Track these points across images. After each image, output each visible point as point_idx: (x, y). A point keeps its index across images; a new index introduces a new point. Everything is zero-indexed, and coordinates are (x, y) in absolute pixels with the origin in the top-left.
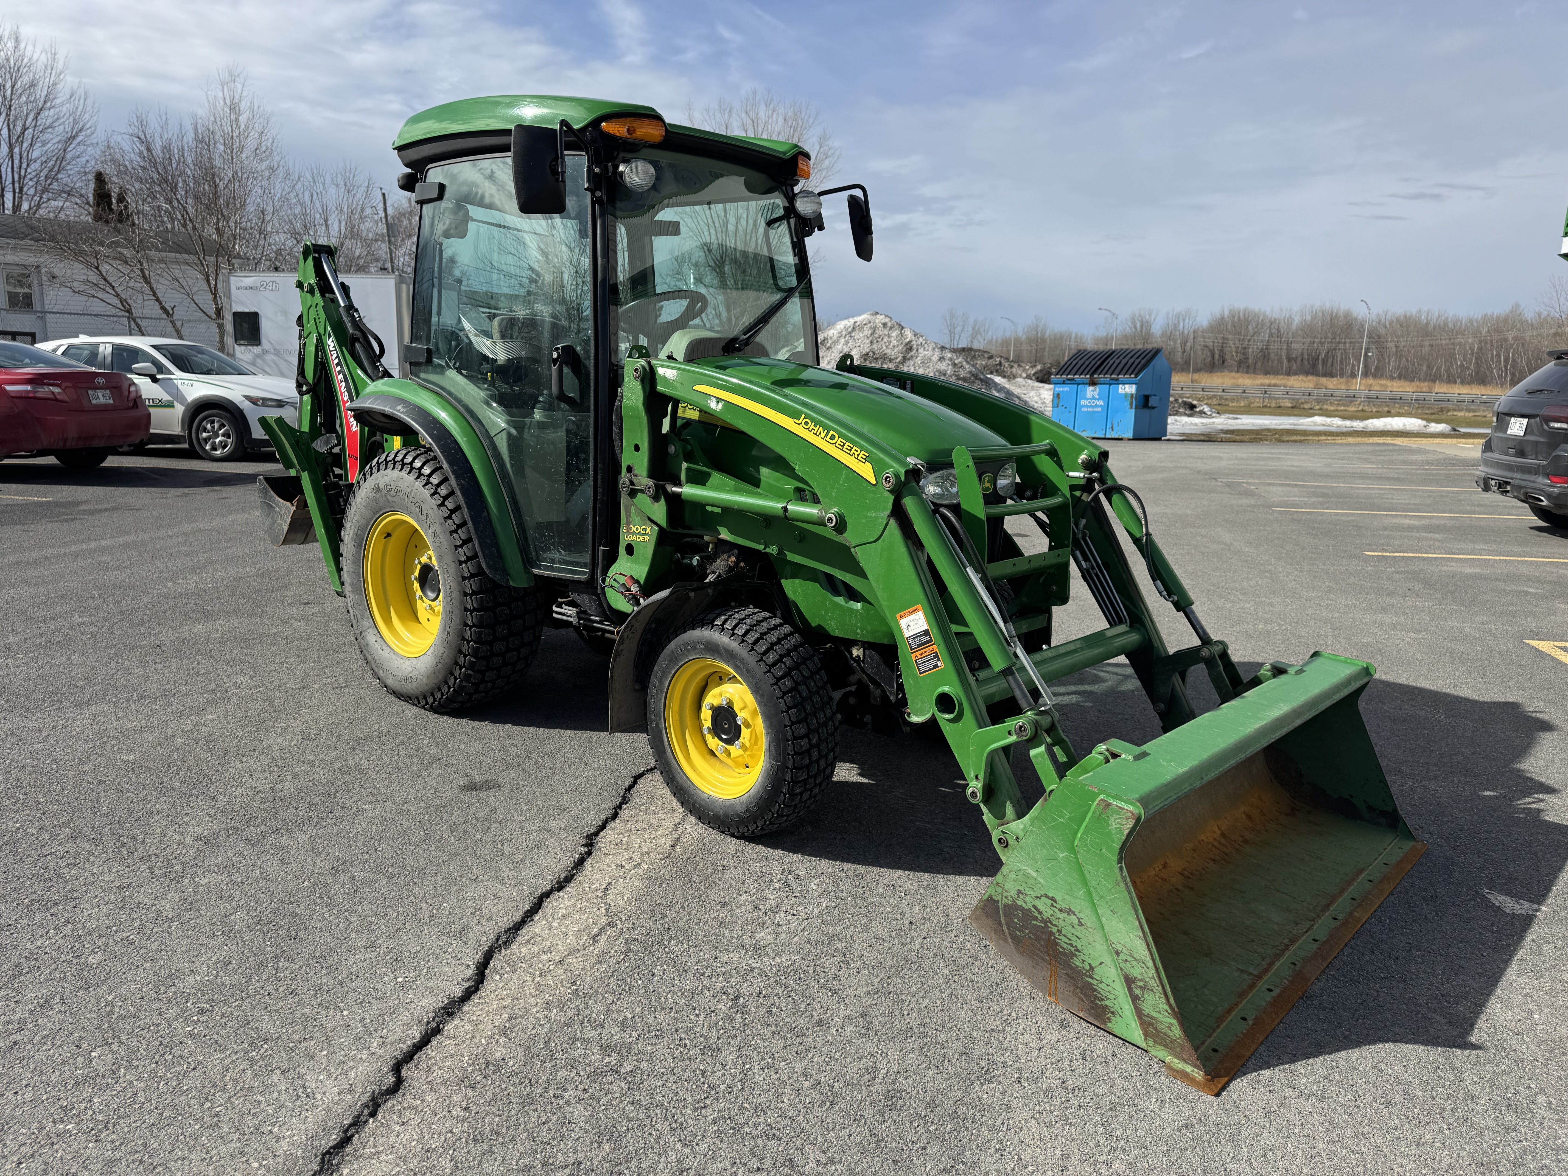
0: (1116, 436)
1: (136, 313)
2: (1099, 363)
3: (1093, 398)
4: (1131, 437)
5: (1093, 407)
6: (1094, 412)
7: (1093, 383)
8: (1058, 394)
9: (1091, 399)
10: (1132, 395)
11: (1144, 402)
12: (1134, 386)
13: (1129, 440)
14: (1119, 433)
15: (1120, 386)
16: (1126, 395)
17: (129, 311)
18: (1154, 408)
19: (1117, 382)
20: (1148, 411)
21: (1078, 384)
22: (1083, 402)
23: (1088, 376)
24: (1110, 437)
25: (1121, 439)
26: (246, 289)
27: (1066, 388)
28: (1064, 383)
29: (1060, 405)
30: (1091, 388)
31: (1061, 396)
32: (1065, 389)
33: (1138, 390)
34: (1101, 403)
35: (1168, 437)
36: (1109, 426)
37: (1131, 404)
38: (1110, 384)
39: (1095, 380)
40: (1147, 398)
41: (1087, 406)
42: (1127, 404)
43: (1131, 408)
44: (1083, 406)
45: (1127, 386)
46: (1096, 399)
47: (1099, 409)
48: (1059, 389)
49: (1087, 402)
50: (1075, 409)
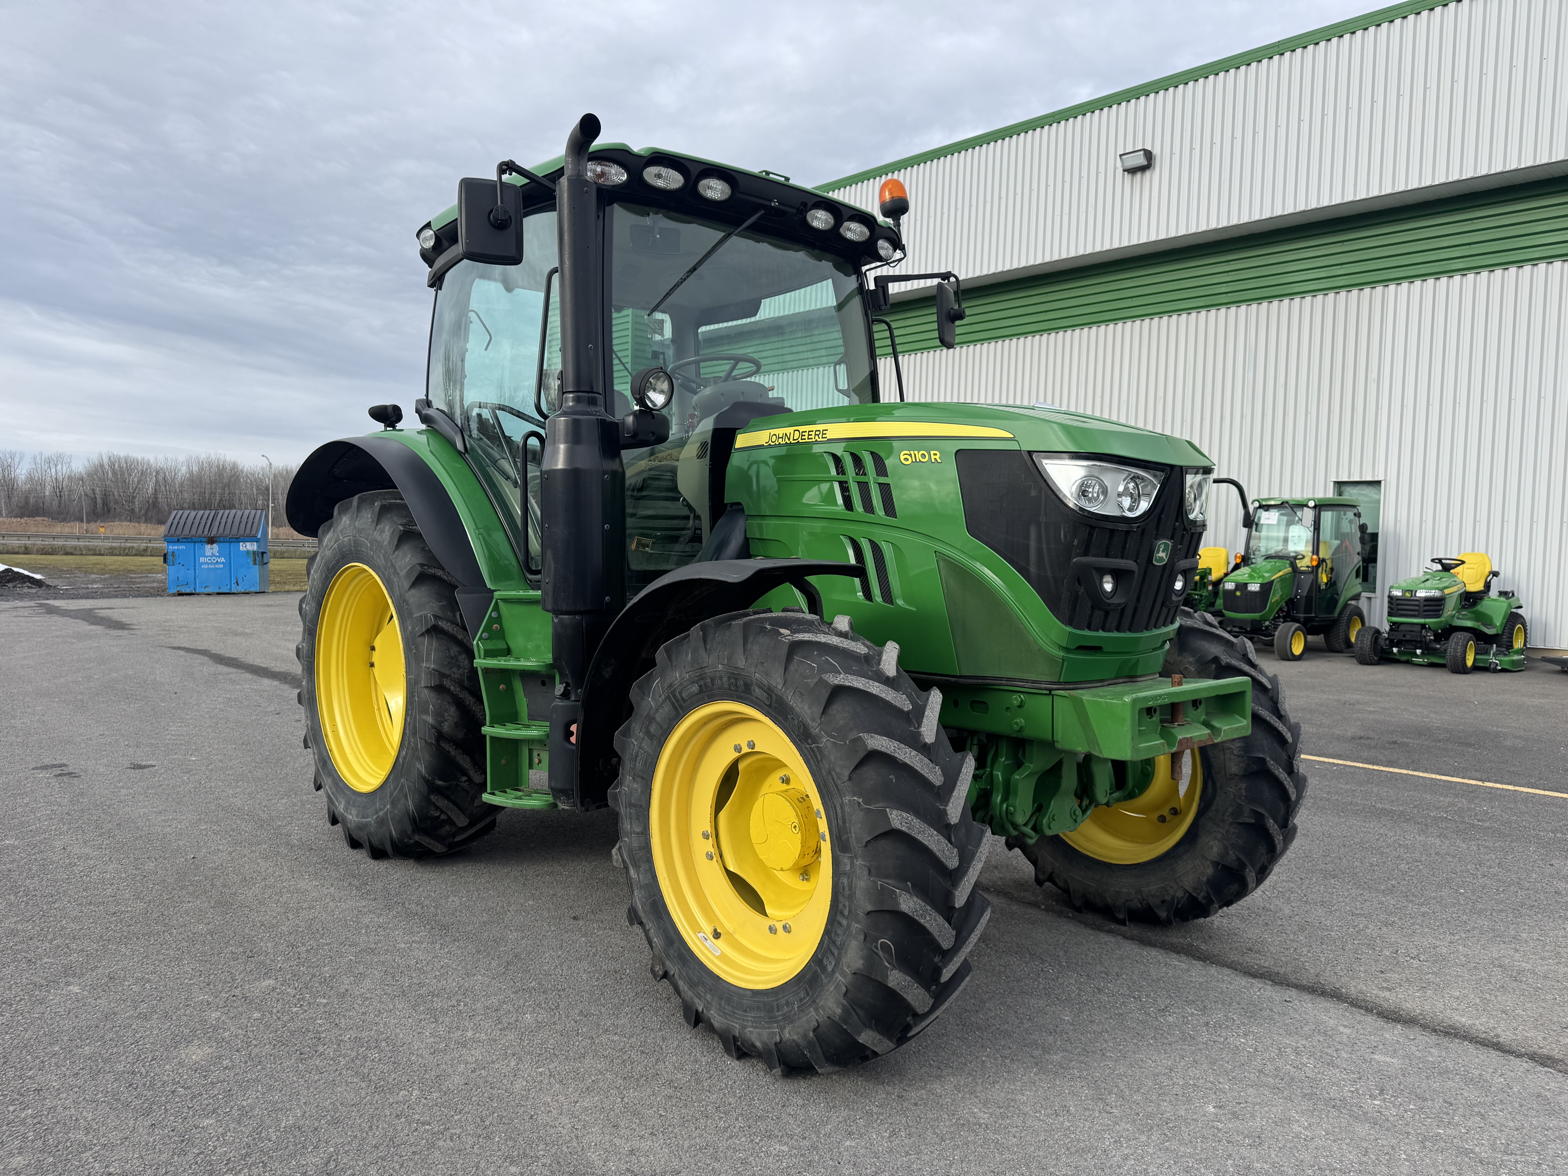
5: (215, 564)
10: (254, 553)
11: (262, 558)
12: (255, 544)
13: (255, 593)
14: (245, 588)
16: (248, 552)
21: (195, 543)
22: (202, 560)
24: (235, 591)
25: (248, 593)
28: (178, 541)
29: (177, 562)
30: (209, 546)
31: (177, 554)
32: (181, 547)
34: (223, 560)
36: (234, 581)
37: (255, 560)
40: (263, 554)
41: (208, 564)
42: (251, 560)
43: (255, 564)
44: (203, 563)
45: (248, 544)
46: (216, 556)
47: (221, 566)
48: (173, 547)
49: (207, 560)
50: (195, 566)
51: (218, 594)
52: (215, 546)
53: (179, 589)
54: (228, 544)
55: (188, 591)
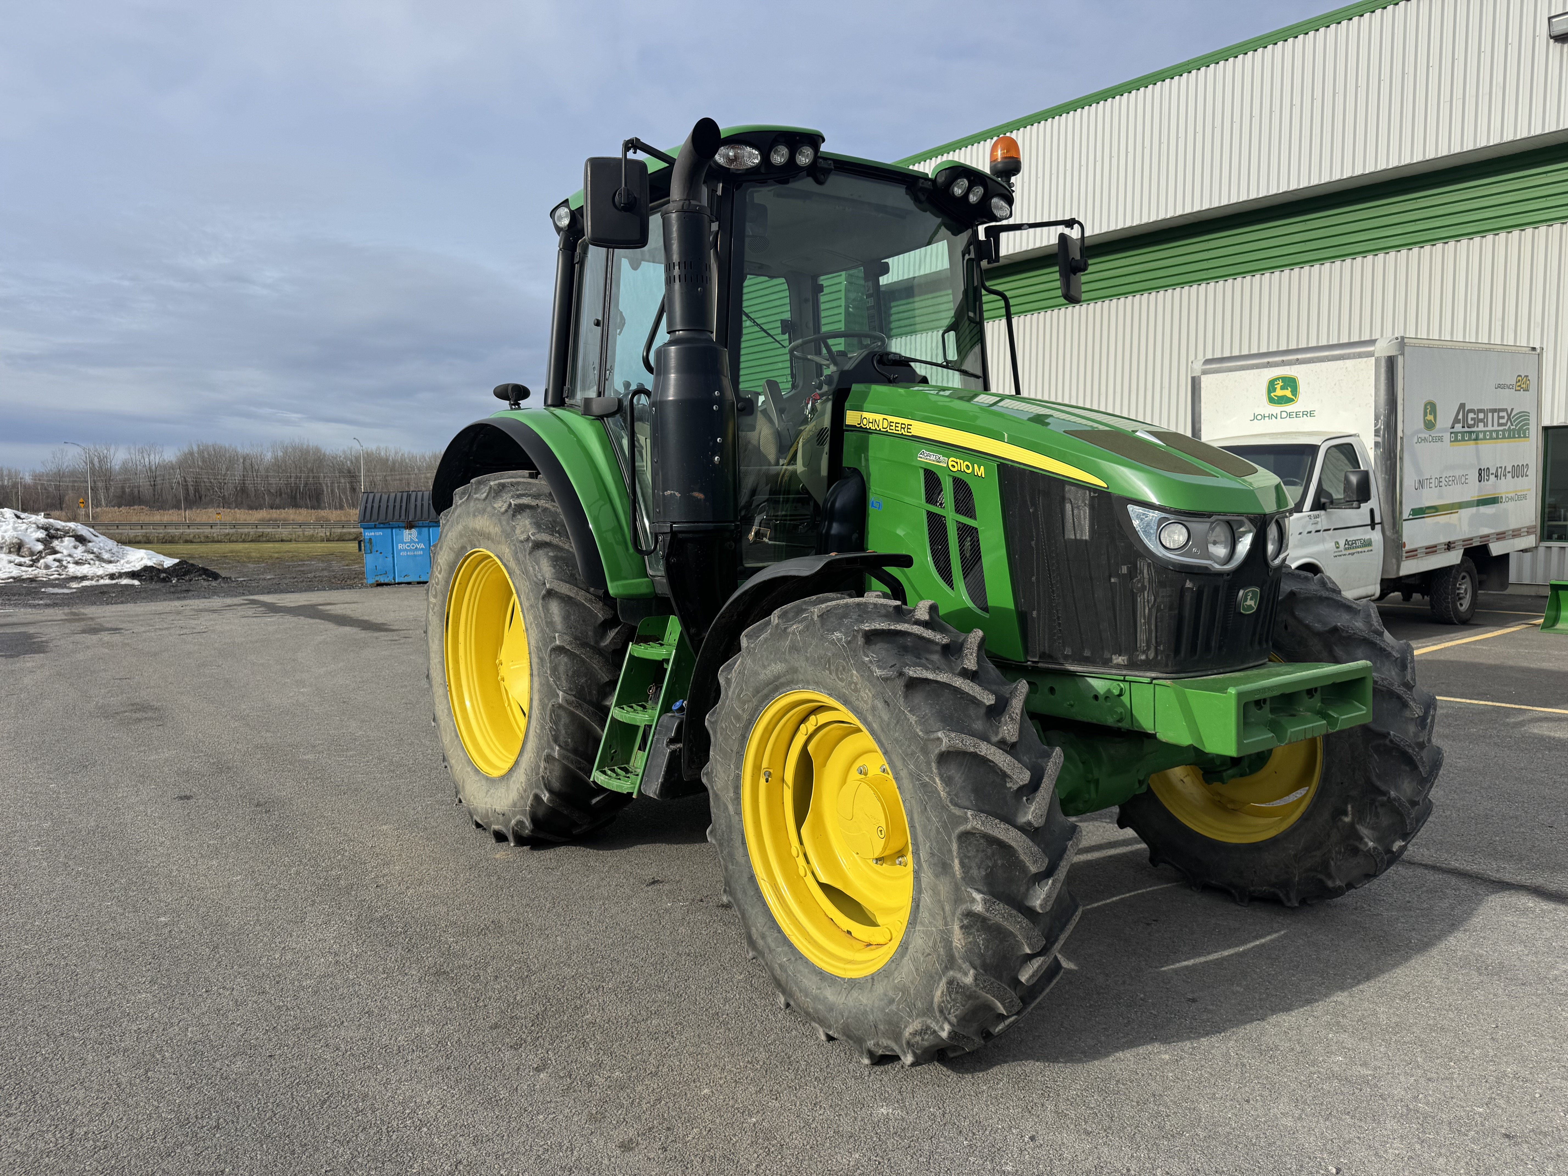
3: (412, 541)
5: (414, 550)
6: (415, 556)
7: (408, 527)
9: (410, 543)
21: (392, 528)
22: (400, 546)
27: (379, 533)
28: (375, 527)
29: (374, 549)
30: (407, 531)
31: (372, 540)
32: (377, 533)
34: (422, 546)
38: (429, 527)
39: (411, 524)
41: (407, 551)
44: (401, 550)
46: (415, 542)
47: (421, 553)
48: (368, 534)
49: (405, 546)
50: (393, 553)
51: (419, 583)
52: (414, 531)
53: (377, 578)
54: (426, 529)
55: (387, 581)
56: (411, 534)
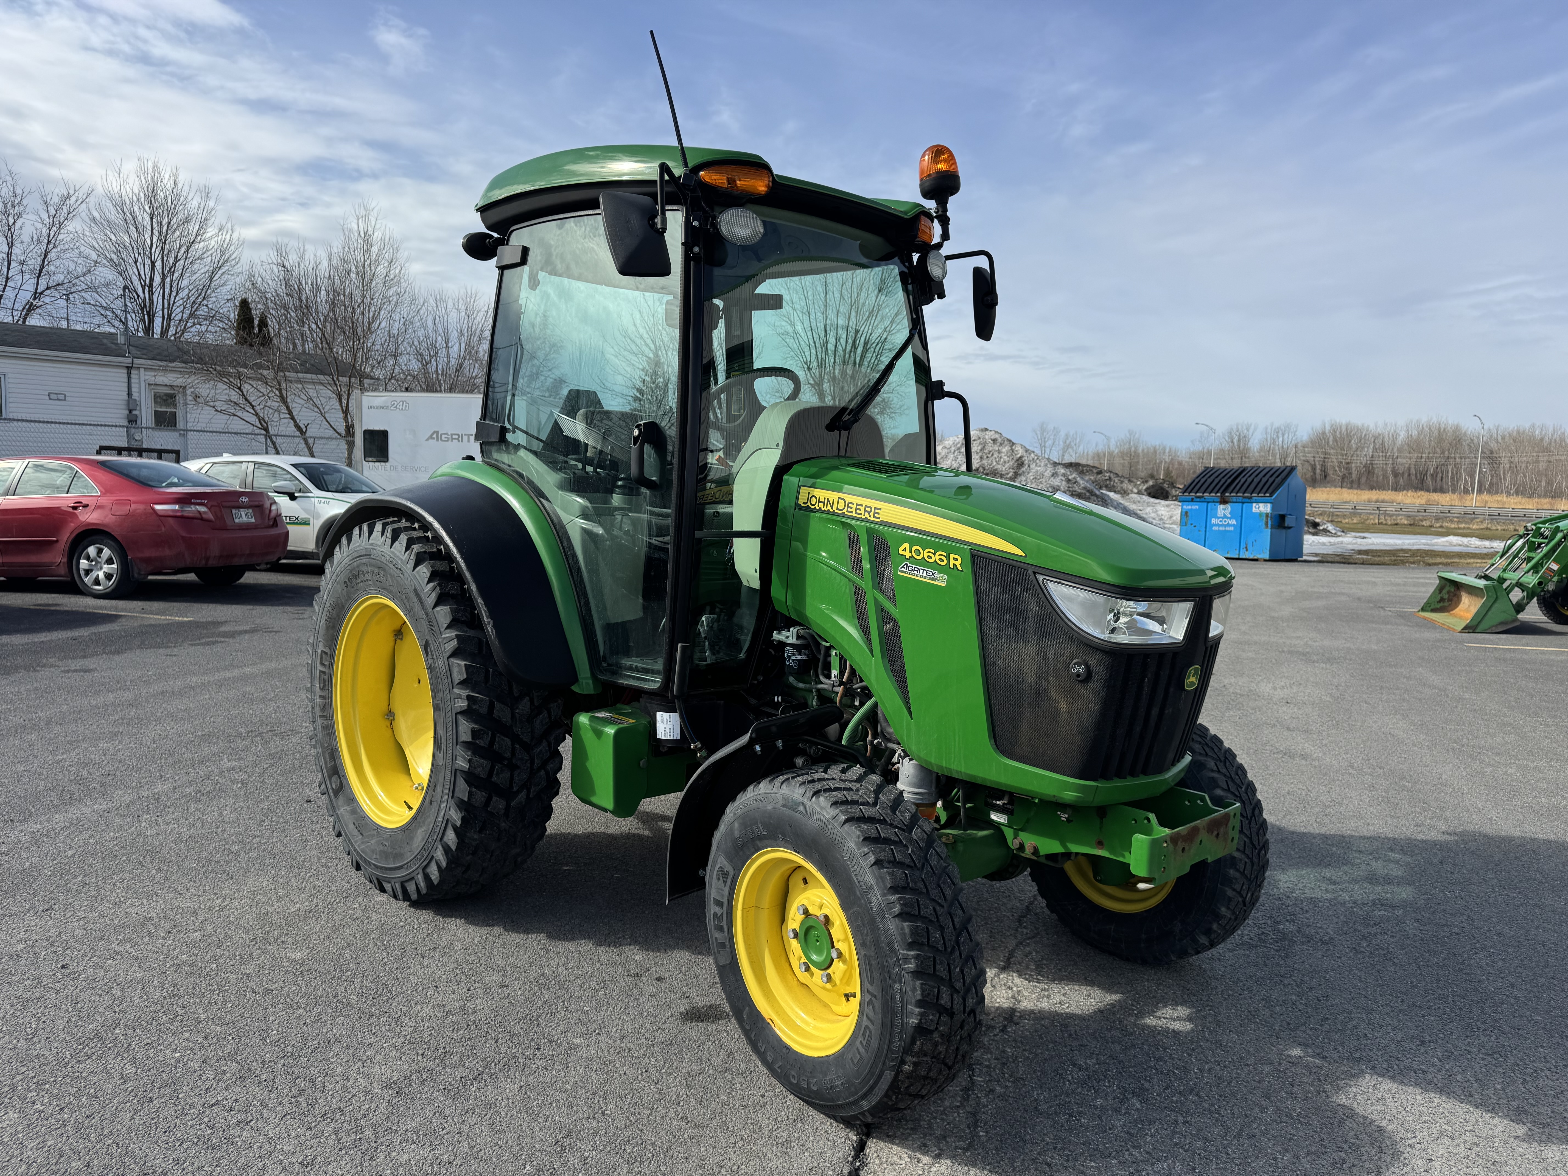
0: (1251, 557)
1: (272, 431)
2: (1229, 481)
3: (1225, 517)
4: (1267, 558)
5: (1225, 526)
6: (1226, 531)
7: (1224, 502)
8: (1186, 513)
9: (1223, 518)
10: (1267, 515)
11: (1279, 522)
12: (1269, 505)
13: (1265, 560)
14: (1254, 553)
15: (1254, 505)
16: (1260, 514)
17: (266, 430)
18: (1290, 528)
19: (1250, 500)
20: (1284, 531)
21: (1208, 502)
22: (1214, 521)
23: (1219, 494)
24: (1244, 557)
25: (1257, 560)
26: (377, 408)
27: (1195, 507)
28: (1192, 500)
29: (1189, 523)
30: (1222, 507)
31: (1190, 514)
33: (1273, 509)
35: (1305, 558)
36: (1243, 545)
37: (1267, 524)
38: (1243, 503)
39: (1227, 499)
40: (1282, 517)
41: (1218, 525)
42: (1262, 524)
43: (1267, 527)
44: (1214, 525)
45: (1261, 505)
46: (1227, 518)
47: (1232, 528)
48: (1187, 507)
49: (1218, 521)
50: (1206, 528)
52: (1228, 507)
54: (1240, 505)
56: (1225, 509)
